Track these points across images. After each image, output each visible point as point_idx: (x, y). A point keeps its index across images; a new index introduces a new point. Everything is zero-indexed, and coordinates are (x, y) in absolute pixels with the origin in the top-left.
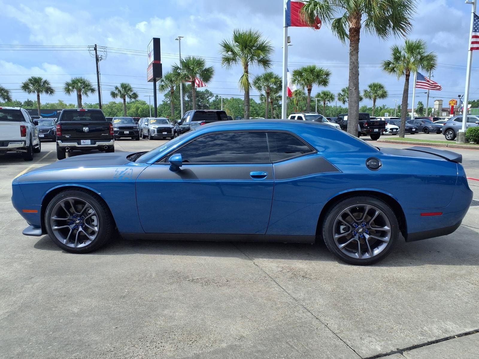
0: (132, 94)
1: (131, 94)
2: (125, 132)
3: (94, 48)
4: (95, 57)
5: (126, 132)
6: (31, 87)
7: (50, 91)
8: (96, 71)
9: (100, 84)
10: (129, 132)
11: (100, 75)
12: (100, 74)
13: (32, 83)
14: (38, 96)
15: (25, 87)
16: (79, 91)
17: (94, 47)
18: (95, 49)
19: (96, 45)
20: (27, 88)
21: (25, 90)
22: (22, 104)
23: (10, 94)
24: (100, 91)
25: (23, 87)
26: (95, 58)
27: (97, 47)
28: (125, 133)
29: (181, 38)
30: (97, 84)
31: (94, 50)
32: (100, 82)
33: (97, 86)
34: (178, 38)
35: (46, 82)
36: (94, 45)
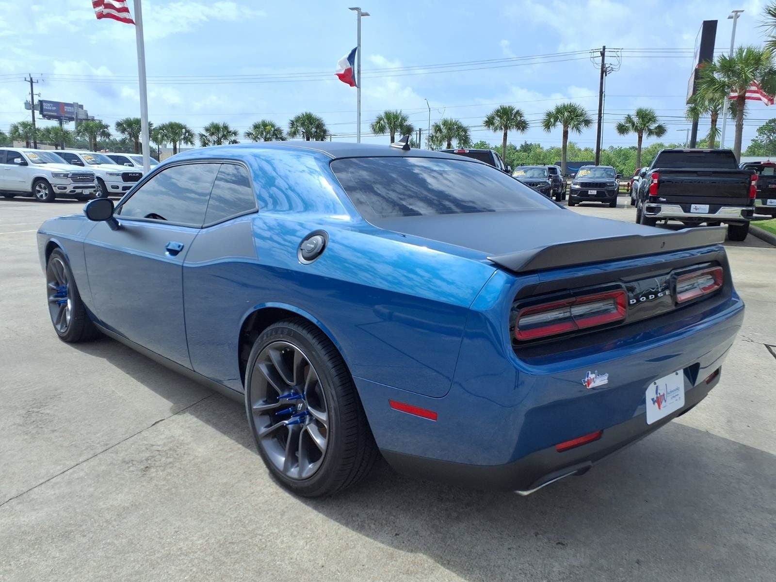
0: (656, 128)
1: (653, 126)
2: (589, 191)
3: (601, 52)
4: (600, 67)
5: (592, 191)
6: (497, 121)
7: (522, 126)
8: (599, 91)
9: (602, 113)
10: (597, 192)
11: (604, 97)
12: (604, 95)
13: (498, 116)
14: (505, 135)
15: (489, 122)
16: (566, 125)
17: (602, 50)
18: (603, 54)
19: (604, 48)
20: (492, 124)
21: (489, 127)
22: (517, 149)
23: (469, 133)
24: (602, 124)
25: (486, 122)
26: (600, 70)
27: (606, 50)
28: (589, 193)
29: (738, 14)
30: (598, 113)
31: (600, 55)
32: (603, 109)
33: (597, 115)
34: (734, 14)
35: (518, 113)
36: (602, 48)
